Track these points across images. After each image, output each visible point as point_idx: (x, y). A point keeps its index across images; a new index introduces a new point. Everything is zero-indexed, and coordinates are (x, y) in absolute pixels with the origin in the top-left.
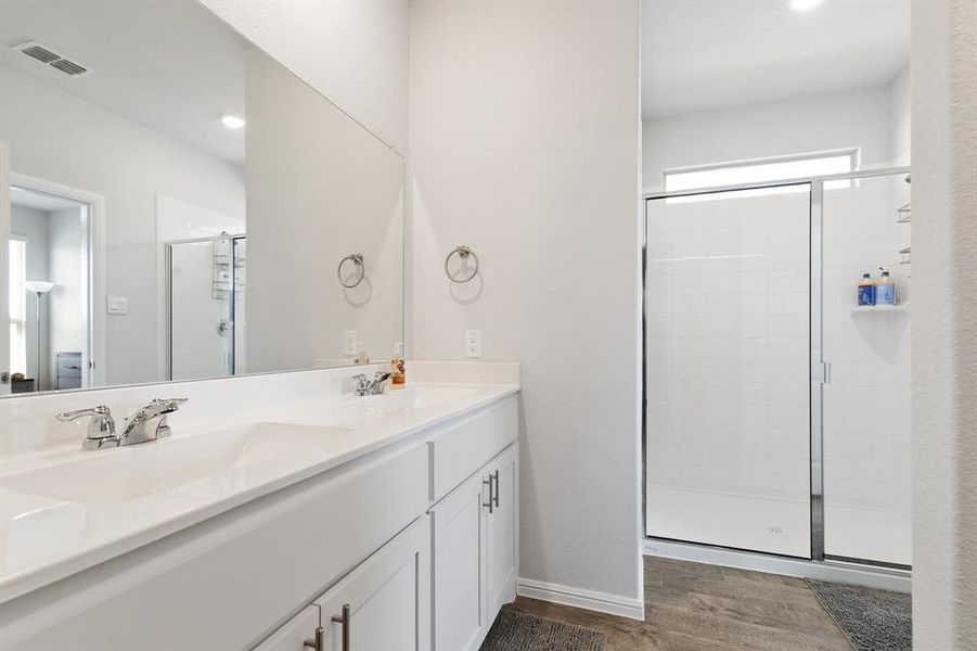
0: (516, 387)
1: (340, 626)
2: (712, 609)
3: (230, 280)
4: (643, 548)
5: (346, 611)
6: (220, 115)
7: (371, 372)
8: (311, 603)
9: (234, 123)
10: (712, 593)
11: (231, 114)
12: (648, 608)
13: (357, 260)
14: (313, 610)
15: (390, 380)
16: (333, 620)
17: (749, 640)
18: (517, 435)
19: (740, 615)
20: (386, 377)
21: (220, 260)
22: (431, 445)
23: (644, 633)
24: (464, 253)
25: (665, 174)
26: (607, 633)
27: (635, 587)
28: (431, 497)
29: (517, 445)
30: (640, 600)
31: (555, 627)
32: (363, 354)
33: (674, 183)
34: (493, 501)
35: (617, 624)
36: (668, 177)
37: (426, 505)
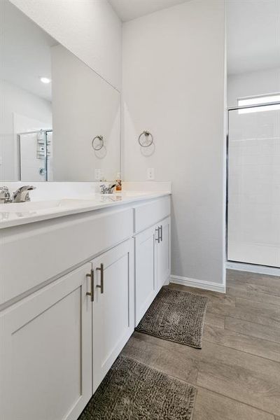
0: (170, 192)
1: (100, 271)
2: (256, 290)
3: (45, 150)
4: (225, 266)
5: (102, 265)
6: (40, 77)
7: (107, 185)
8: (88, 262)
9: (46, 81)
10: (256, 284)
11: (44, 77)
12: (228, 289)
13: (100, 138)
14: (89, 264)
15: (115, 188)
16: (97, 269)
17: (272, 302)
18: (170, 213)
19: (269, 292)
20: (113, 186)
21: (40, 142)
22: (134, 210)
23: (225, 298)
24: (147, 134)
25: (238, 100)
26: (209, 298)
27: (221, 279)
28: (134, 231)
29: (170, 218)
30: (224, 284)
31: (186, 294)
32: (103, 178)
33: (241, 103)
34: (160, 238)
35: (214, 294)
36: (239, 101)
37: (132, 234)
